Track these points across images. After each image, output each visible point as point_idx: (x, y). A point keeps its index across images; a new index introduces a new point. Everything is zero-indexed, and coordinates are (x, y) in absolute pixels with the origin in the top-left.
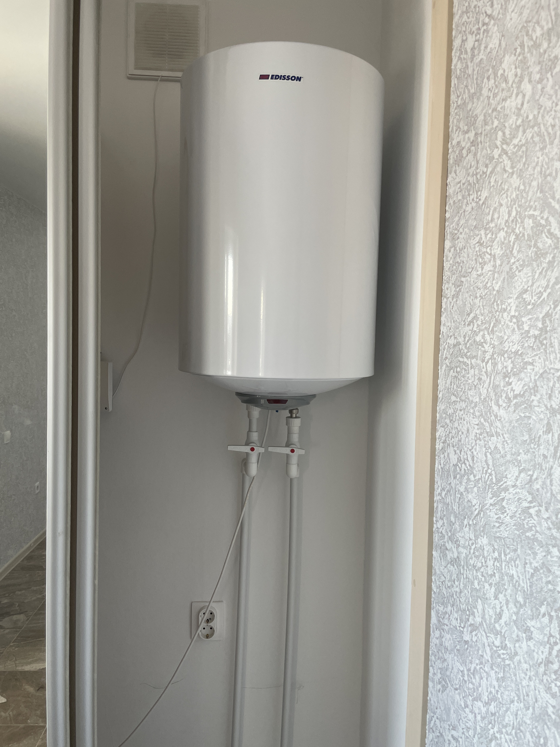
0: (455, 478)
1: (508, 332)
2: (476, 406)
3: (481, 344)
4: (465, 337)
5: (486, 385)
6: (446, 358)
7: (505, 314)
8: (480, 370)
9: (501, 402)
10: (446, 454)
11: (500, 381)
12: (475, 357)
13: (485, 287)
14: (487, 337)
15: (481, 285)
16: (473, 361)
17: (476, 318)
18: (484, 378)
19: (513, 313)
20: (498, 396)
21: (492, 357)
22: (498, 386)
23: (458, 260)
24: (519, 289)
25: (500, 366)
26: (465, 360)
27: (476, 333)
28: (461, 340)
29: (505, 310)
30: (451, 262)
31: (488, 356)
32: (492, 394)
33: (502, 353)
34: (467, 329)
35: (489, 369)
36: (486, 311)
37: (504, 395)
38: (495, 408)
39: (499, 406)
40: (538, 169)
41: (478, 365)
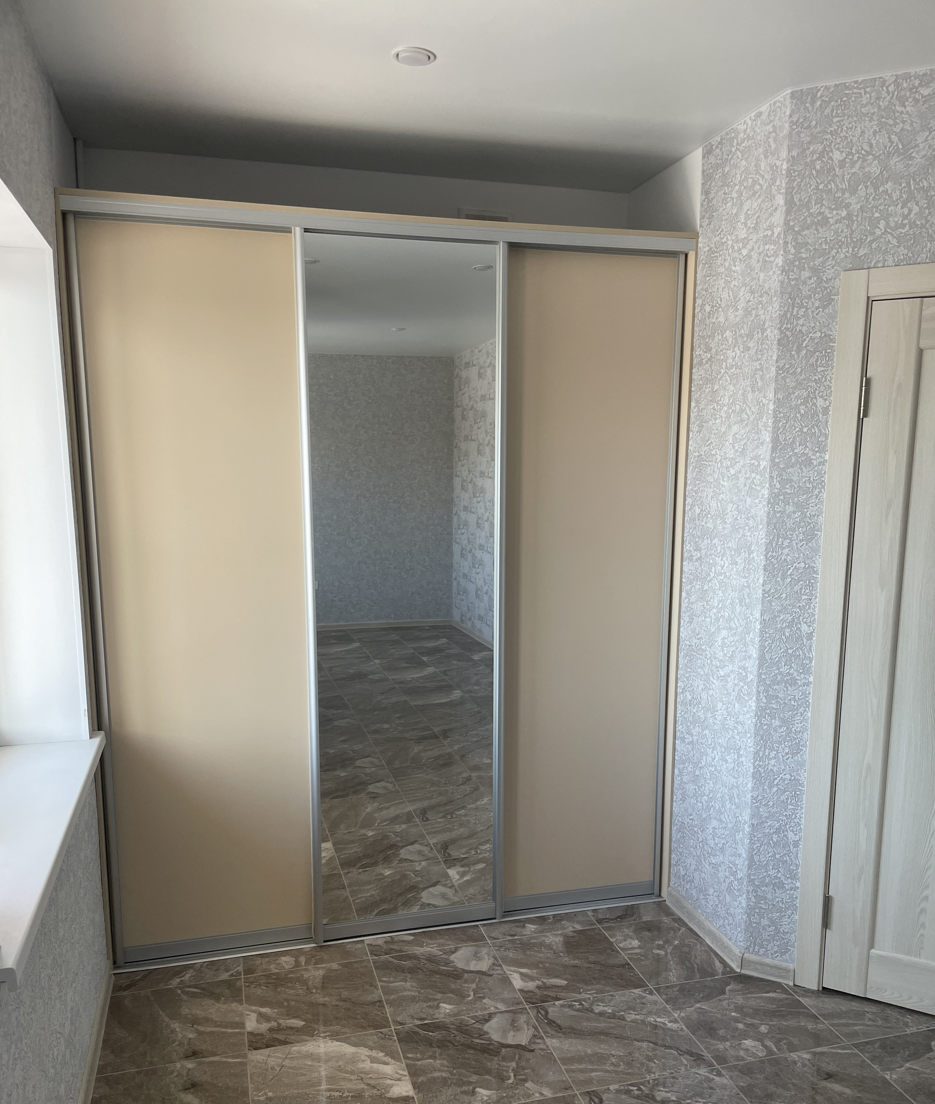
0: (699, 520)
1: (728, 450)
2: (712, 483)
3: (715, 455)
4: (705, 452)
5: (718, 473)
6: (693, 463)
7: (727, 442)
8: (714, 467)
9: (725, 479)
10: (693, 511)
11: (724, 470)
12: (712, 461)
13: (717, 429)
14: (718, 452)
15: (714, 428)
16: (710, 463)
17: (711, 443)
18: (716, 470)
19: (731, 442)
20: (723, 477)
21: (720, 460)
22: (724, 473)
23: (700, 413)
24: (733, 433)
25: (724, 464)
26: (705, 463)
27: (711, 450)
28: (703, 453)
29: (727, 440)
30: (696, 414)
31: (718, 460)
32: (721, 477)
33: (726, 459)
34: (706, 448)
35: (719, 466)
36: (717, 440)
37: (726, 476)
38: (722, 482)
39: (724, 481)
40: (742, 387)
41: (712, 465)
